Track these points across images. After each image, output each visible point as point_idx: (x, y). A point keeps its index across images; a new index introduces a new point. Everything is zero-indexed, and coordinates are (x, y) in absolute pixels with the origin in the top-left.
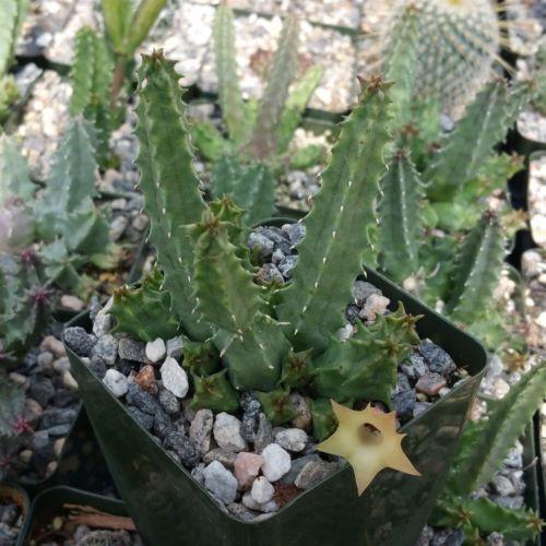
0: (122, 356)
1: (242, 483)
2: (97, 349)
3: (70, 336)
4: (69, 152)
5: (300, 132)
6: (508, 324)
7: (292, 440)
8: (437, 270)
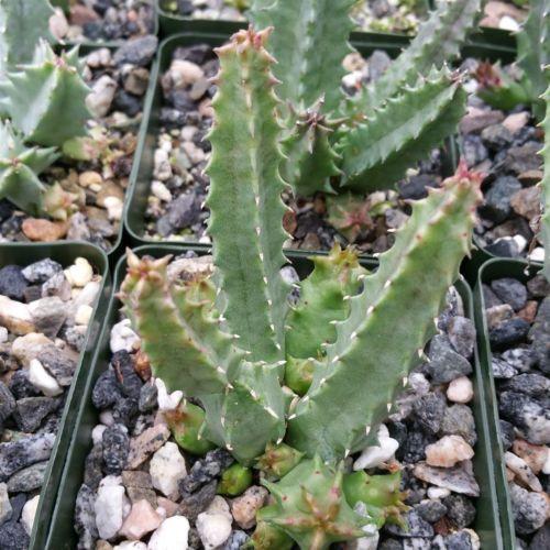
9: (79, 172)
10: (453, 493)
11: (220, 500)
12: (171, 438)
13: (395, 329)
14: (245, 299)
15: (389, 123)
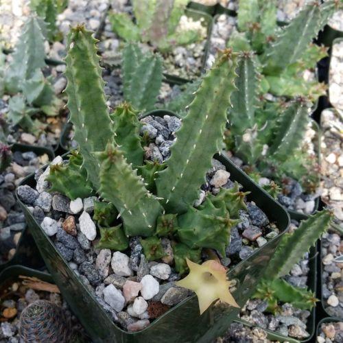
0: (54, 208)
1: (128, 300)
2: (38, 201)
3: (21, 192)
4: (27, 38)
5: (184, 18)
6: (308, 164)
7: (161, 272)
8: (265, 125)
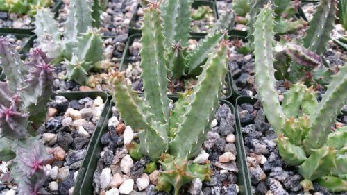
9: (100, 73)
10: (229, 171)
11: (145, 174)
12: (128, 153)
13: (204, 101)
14: (154, 103)
15: (203, 50)
